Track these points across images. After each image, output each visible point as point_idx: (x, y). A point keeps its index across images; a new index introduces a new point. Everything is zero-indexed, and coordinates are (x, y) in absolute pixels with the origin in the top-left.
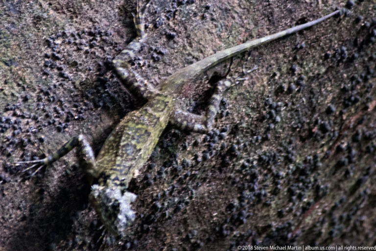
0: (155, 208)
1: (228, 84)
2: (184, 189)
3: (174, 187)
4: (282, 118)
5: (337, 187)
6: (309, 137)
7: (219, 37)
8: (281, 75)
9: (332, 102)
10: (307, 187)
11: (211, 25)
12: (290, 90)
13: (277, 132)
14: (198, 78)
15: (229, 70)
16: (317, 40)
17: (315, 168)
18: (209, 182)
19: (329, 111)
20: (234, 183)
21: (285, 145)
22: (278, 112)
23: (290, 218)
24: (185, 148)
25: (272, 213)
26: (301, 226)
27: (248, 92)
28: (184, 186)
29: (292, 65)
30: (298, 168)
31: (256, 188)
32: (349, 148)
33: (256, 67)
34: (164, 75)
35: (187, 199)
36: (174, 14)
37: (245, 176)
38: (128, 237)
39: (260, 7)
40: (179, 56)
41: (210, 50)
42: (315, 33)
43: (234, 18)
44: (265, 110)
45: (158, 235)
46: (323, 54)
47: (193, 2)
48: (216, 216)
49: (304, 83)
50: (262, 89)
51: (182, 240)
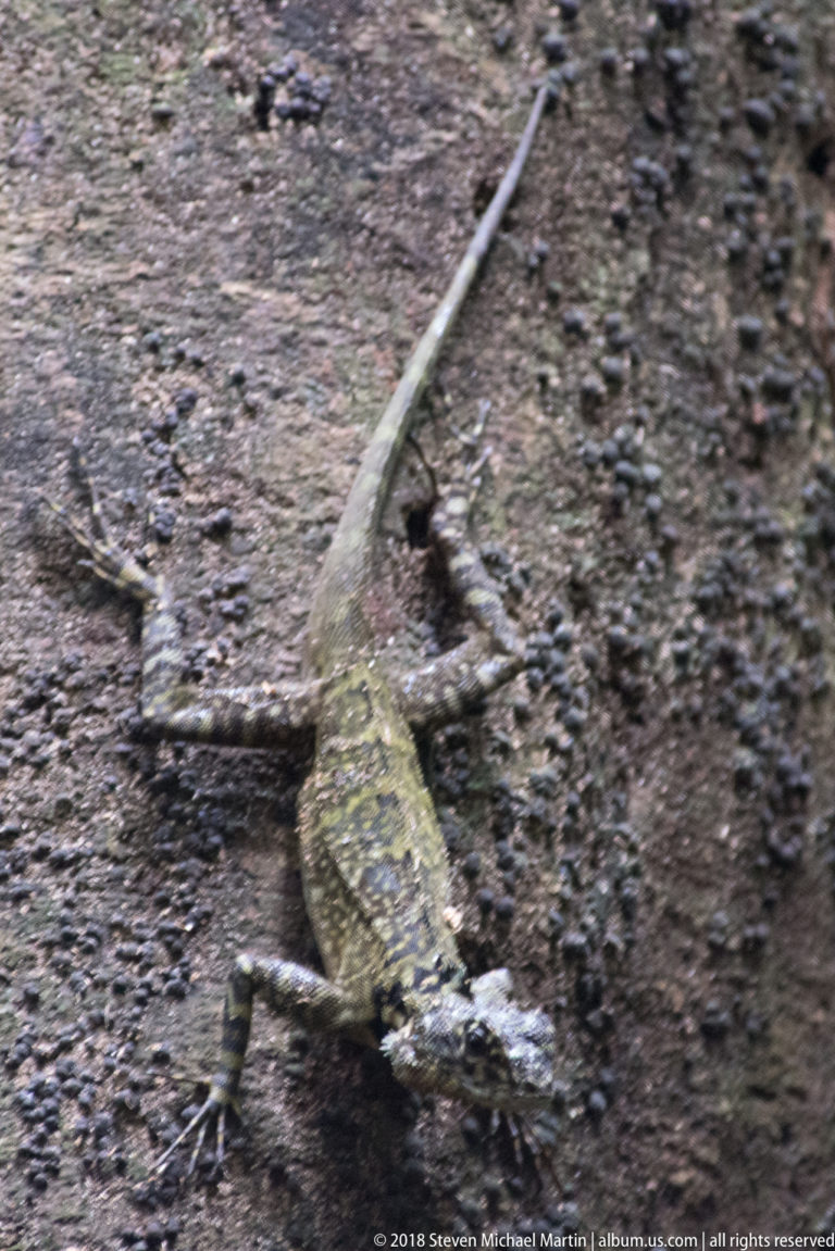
0: (573, 954)
1: (457, 506)
2: (596, 846)
3: (569, 864)
4: (658, 462)
6: (760, 446)
7: (332, 418)
8: (560, 365)
9: (736, 309)
11: (287, 410)
12: (613, 380)
13: (679, 506)
14: (376, 560)
15: (431, 471)
16: (561, 203)
18: (639, 772)
19: (749, 340)
20: (695, 719)
21: (725, 515)
22: (635, 457)
24: (505, 749)
27: (524, 478)
28: (591, 837)
29: (559, 318)
30: (807, 540)
31: (758, 679)
33: (484, 405)
34: (294, 631)
35: (625, 860)
36: (179, 468)
37: (704, 676)
38: (576, 1082)
39: (358, 257)
40: (283, 552)
41: (340, 472)
42: (537, 192)
43: (322, 343)
44: (600, 481)
45: (641, 1008)
46: (608, 224)
47: (192, 400)
48: (732, 833)
49: (627, 331)
50: (546, 440)
51: (709, 965)
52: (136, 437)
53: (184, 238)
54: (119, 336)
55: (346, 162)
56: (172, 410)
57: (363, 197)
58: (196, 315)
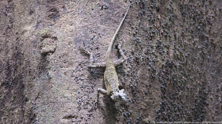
0: (131, 87)
1: (120, 45)
2: (134, 77)
3: (131, 79)
4: (141, 40)
5: (171, 41)
6: (152, 38)
7: (108, 37)
8: (131, 31)
9: (149, 25)
10: (163, 48)
11: (104, 37)
12: (136, 33)
13: (143, 44)
15: (118, 42)
16: (131, 16)
17: (160, 43)
18: (139, 69)
19: (151, 28)
20: (144, 64)
21: (148, 45)
22: (138, 40)
23: (166, 59)
24: (125, 68)
25: (160, 62)
26: (171, 58)
27: (127, 42)
28: (133, 76)
29: (131, 27)
30: (156, 47)
31: (151, 60)
32: (164, 31)
33: (123, 35)
34: (104, 58)
35: (137, 78)
36: (93, 42)
37: (145, 60)
38: (132, 99)
39: (111, 22)
40: (103, 50)
41: (109, 42)
42: (129, 15)
43: (107, 30)
44: (135, 42)
45: (138, 92)
46: (136, 18)
47: (95, 36)
48: (148, 75)
49: (138, 28)
50: (129, 39)
51: (146, 87)
52: (89, 40)
53: (94, 21)
54: (88, 30)
55: (110, 13)
56: (93, 37)
57: (112, 16)
58: (95, 28)
